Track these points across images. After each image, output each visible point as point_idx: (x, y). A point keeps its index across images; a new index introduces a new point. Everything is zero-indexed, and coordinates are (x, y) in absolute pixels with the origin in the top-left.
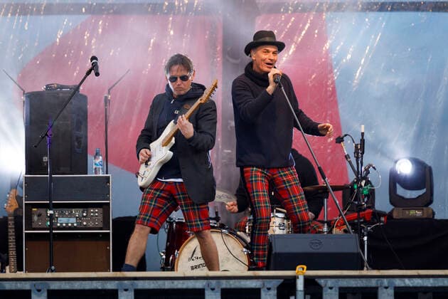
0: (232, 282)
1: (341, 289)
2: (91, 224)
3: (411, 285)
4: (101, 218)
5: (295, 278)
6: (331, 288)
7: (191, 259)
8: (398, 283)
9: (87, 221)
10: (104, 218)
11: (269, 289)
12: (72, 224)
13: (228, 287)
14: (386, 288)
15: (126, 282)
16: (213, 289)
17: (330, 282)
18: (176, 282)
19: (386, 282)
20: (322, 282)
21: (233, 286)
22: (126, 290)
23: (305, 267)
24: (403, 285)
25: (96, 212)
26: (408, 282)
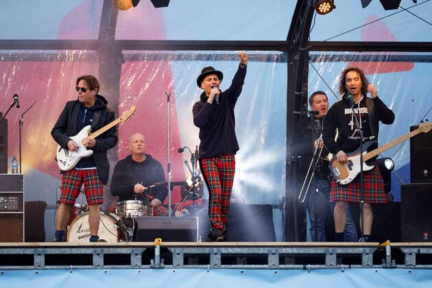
0: (111, 249)
1: (185, 254)
2: (10, 208)
3: (232, 252)
4: (17, 203)
5: (154, 247)
6: (178, 254)
7: (79, 231)
8: (224, 251)
9: (8, 206)
10: (19, 203)
11: (136, 254)
13: (109, 253)
14: (216, 254)
15: (39, 249)
16: (98, 254)
17: (178, 250)
18: (73, 249)
19: (215, 250)
20: (172, 250)
21: (112, 253)
22: (39, 255)
23: (161, 240)
24: (227, 252)
25: (13, 200)
26: (231, 251)
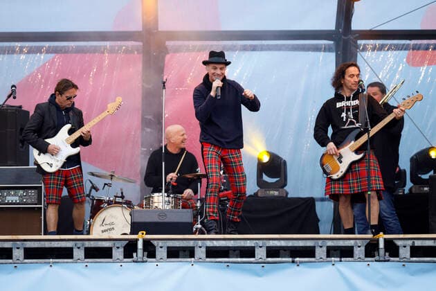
0: (92, 243)
1: (168, 248)
2: (29, 201)
3: (218, 245)
4: (36, 196)
5: (137, 240)
6: (161, 247)
7: (102, 225)
8: (209, 244)
9: (27, 199)
10: (38, 197)
11: (118, 248)
12: (16, 201)
13: (90, 246)
14: (200, 247)
15: (18, 243)
16: (79, 248)
17: (161, 243)
18: (53, 243)
19: (200, 243)
20: (155, 243)
21: (93, 246)
22: (18, 248)
23: (145, 233)
24: (212, 245)
25: (32, 193)
26: (216, 244)
